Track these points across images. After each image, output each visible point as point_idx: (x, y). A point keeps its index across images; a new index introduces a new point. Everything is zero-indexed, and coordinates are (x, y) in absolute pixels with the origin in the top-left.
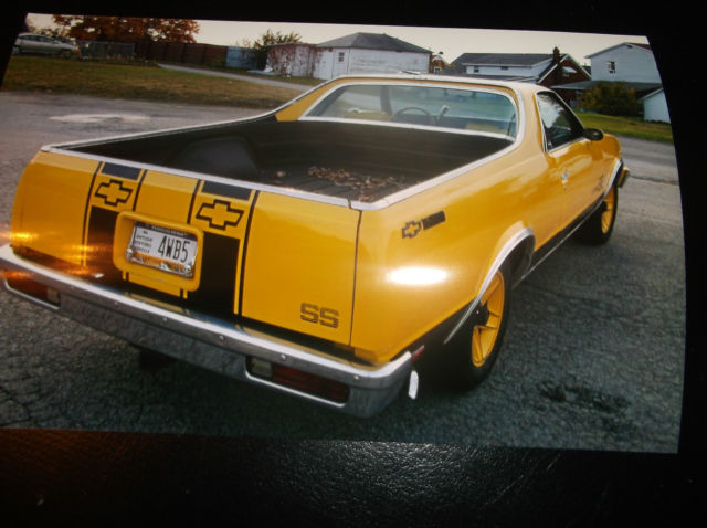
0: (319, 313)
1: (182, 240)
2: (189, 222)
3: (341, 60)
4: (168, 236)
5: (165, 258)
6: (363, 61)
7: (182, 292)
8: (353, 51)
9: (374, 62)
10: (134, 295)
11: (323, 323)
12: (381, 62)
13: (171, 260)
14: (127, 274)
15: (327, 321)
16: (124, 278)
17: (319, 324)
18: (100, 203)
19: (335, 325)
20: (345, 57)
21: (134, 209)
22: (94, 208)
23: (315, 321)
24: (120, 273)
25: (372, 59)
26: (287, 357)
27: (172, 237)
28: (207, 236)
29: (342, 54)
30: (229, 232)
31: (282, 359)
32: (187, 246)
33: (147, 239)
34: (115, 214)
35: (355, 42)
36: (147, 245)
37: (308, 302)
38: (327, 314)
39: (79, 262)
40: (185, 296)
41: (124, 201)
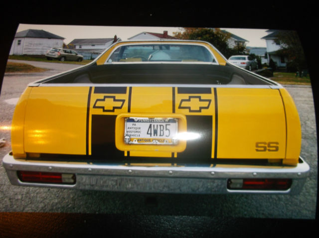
0: (266, 146)
1: (164, 124)
2: (174, 111)
3: (19, 44)
4: (153, 124)
5: (153, 137)
6: (31, 44)
7: (173, 154)
8: (26, 39)
9: (37, 44)
11: (269, 150)
12: (40, 44)
13: (158, 137)
14: (128, 153)
15: (271, 149)
16: (126, 155)
17: (267, 151)
18: (100, 112)
19: (277, 149)
20: (22, 43)
21: (129, 111)
22: (93, 116)
23: (265, 150)
24: (123, 152)
25: (36, 43)
26: (257, 173)
27: (156, 124)
29: (20, 41)
30: (204, 113)
31: (254, 176)
32: (168, 127)
33: (137, 128)
34: (115, 117)
35: (27, 34)
37: (259, 141)
38: (271, 145)
39: (84, 153)
40: (176, 156)
41: (120, 108)
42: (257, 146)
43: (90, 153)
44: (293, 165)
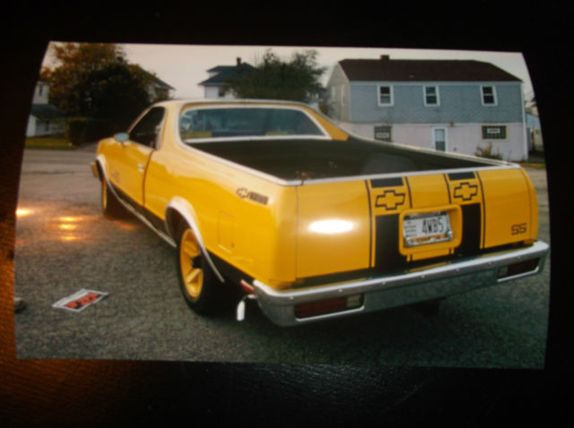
0: (519, 228)
2: (450, 202)
4: (426, 219)
5: (429, 234)
10: (412, 270)
11: (520, 232)
13: (433, 234)
14: (411, 257)
15: (522, 230)
16: (408, 259)
17: (519, 234)
18: (382, 211)
19: (525, 230)
21: (411, 206)
22: (376, 217)
23: (517, 232)
24: (405, 257)
27: (429, 219)
28: (464, 207)
30: (474, 200)
32: (441, 221)
36: (413, 231)
38: (522, 226)
39: (367, 266)
40: (452, 252)
41: (402, 204)
42: (513, 230)
43: (373, 265)
44: (530, 245)
